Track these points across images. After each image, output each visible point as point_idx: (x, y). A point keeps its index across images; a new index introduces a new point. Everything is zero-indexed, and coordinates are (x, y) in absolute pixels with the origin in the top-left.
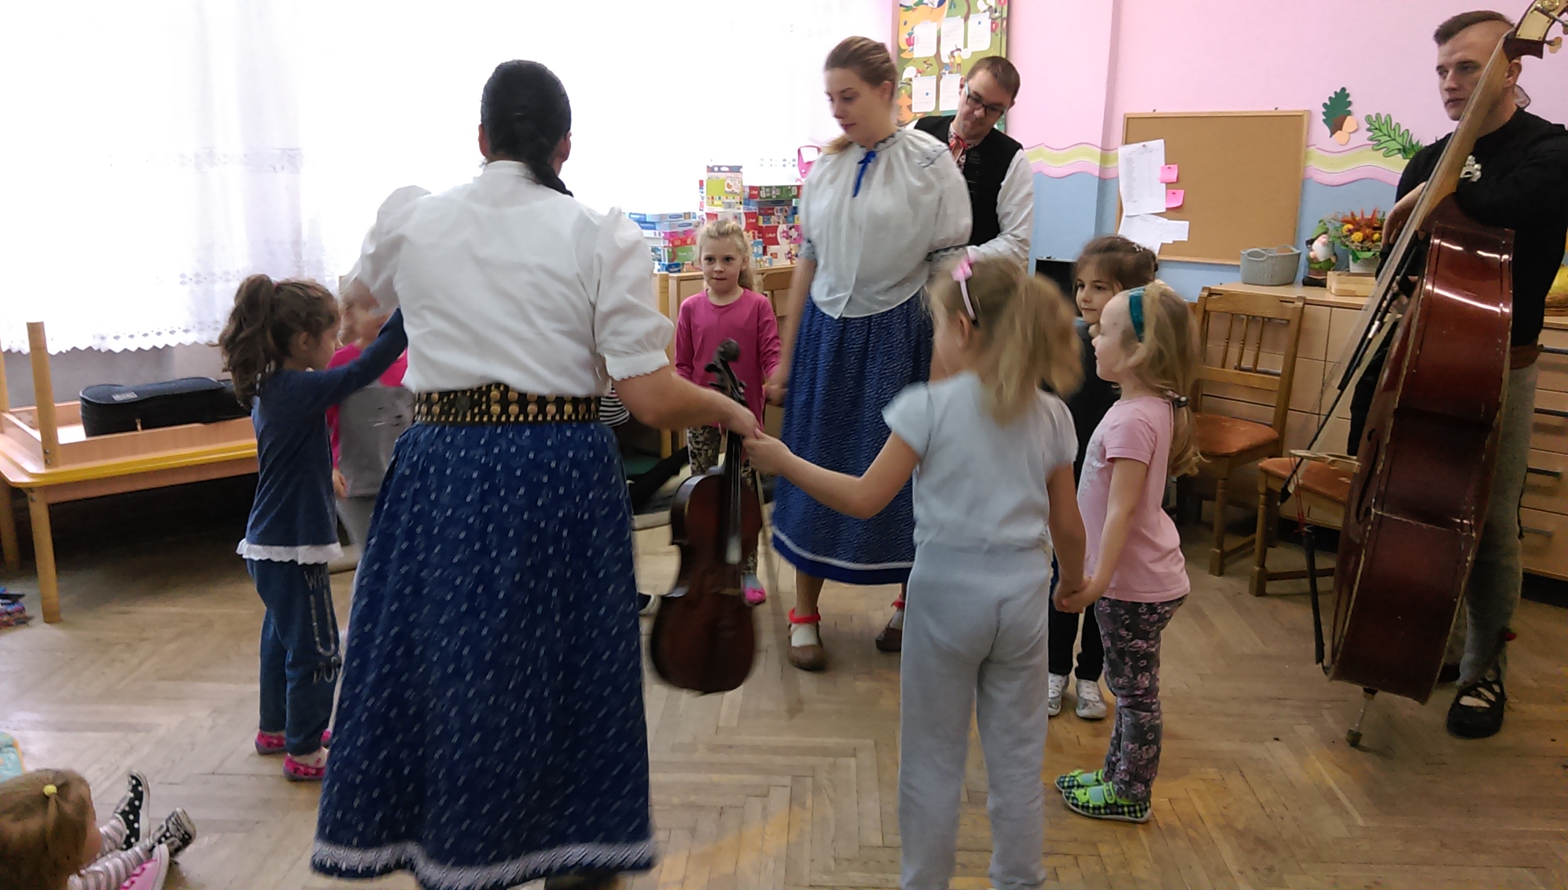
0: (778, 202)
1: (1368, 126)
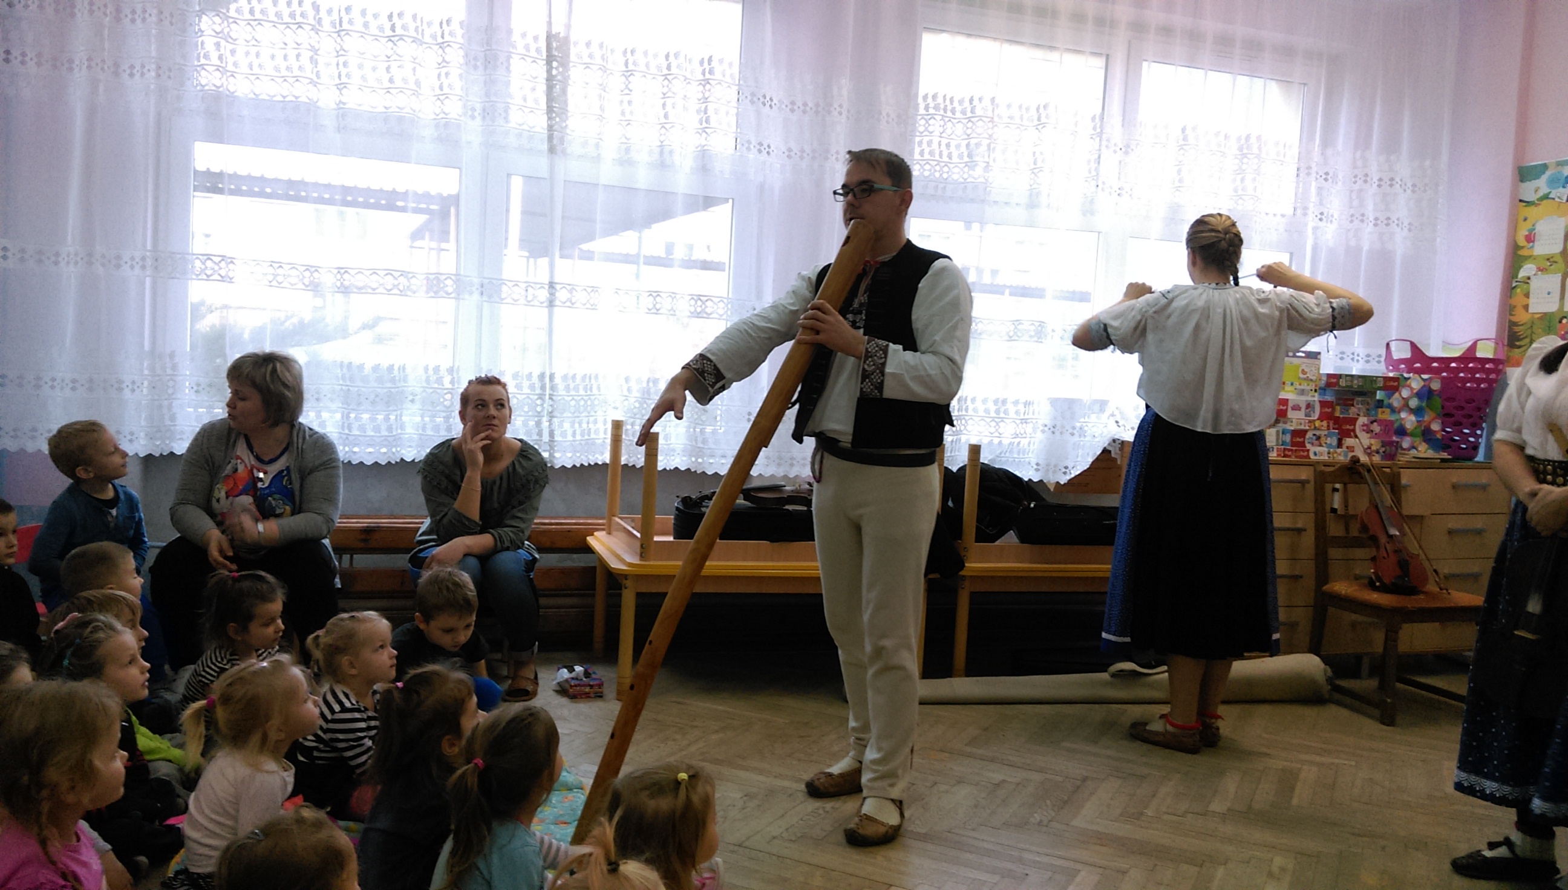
0: (1360, 393)
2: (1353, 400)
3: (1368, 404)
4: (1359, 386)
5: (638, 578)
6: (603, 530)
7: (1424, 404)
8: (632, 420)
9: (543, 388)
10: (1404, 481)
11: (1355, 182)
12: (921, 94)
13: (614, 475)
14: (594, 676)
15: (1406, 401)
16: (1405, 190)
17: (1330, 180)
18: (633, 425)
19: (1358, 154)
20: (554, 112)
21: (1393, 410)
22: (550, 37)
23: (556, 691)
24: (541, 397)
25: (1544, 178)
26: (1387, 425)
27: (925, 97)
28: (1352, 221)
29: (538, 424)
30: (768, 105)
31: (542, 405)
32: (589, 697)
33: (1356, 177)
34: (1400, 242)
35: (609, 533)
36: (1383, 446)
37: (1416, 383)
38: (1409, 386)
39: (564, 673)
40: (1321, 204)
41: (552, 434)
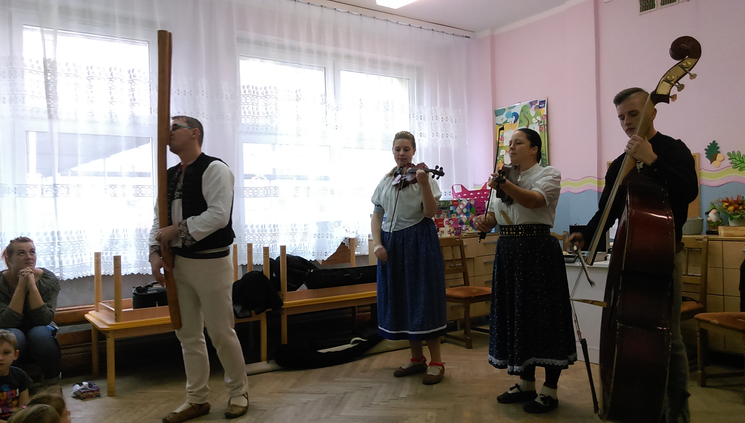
0: (443, 208)
1: (729, 157)
2: (441, 211)
3: (447, 212)
4: (443, 205)
5: (115, 331)
6: (94, 310)
7: (469, 210)
8: (106, 251)
9: (54, 239)
10: (465, 244)
11: (433, 120)
12: (242, 85)
13: (98, 281)
14: (94, 386)
15: (462, 210)
16: (452, 122)
17: (423, 119)
18: (106, 254)
19: (433, 107)
20: (51, 98)
21: (457, 214)
22: (45, 61)
23: (74, 397)
24: (53, 244)
25: (504, 114)
26: (455, 220)
27: (244, 87)
28: (433, 136)
29: (52, 258)
31: (54, 248)
32: (92, 397)
33: (433, 117)
34: (452, 143)
35: (97, 311)
36: (455, 230)
37: (465, 202)
38: (463, 204)
39: (77, 387)
40: (420, 130)
41: (61, 263)
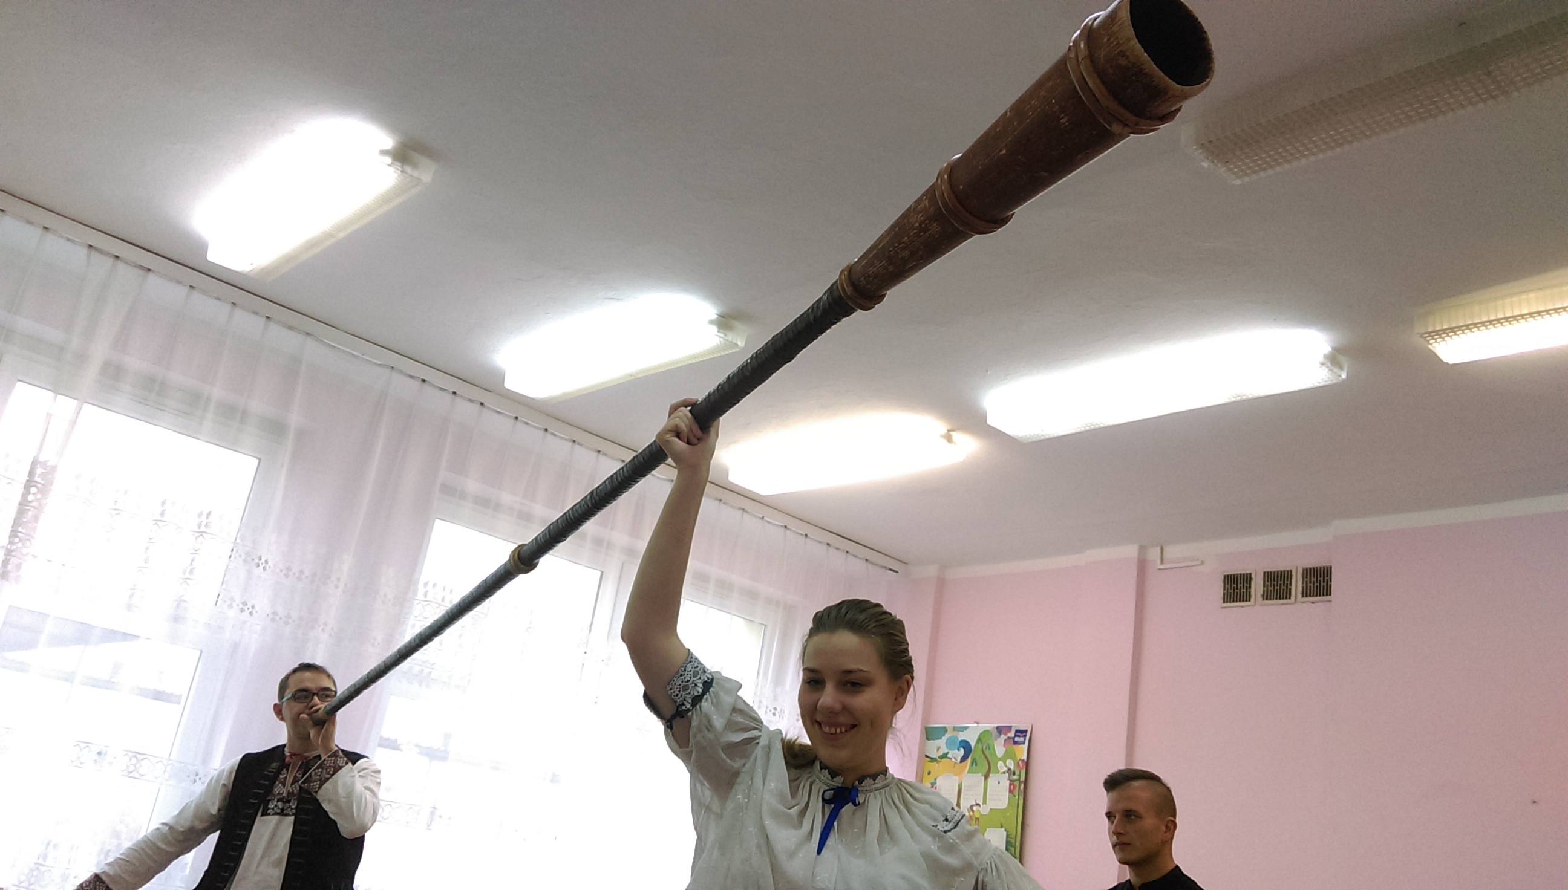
20: (17, 537)
22: (35, 463)
25: (944, 738)
30: (261, 567)
